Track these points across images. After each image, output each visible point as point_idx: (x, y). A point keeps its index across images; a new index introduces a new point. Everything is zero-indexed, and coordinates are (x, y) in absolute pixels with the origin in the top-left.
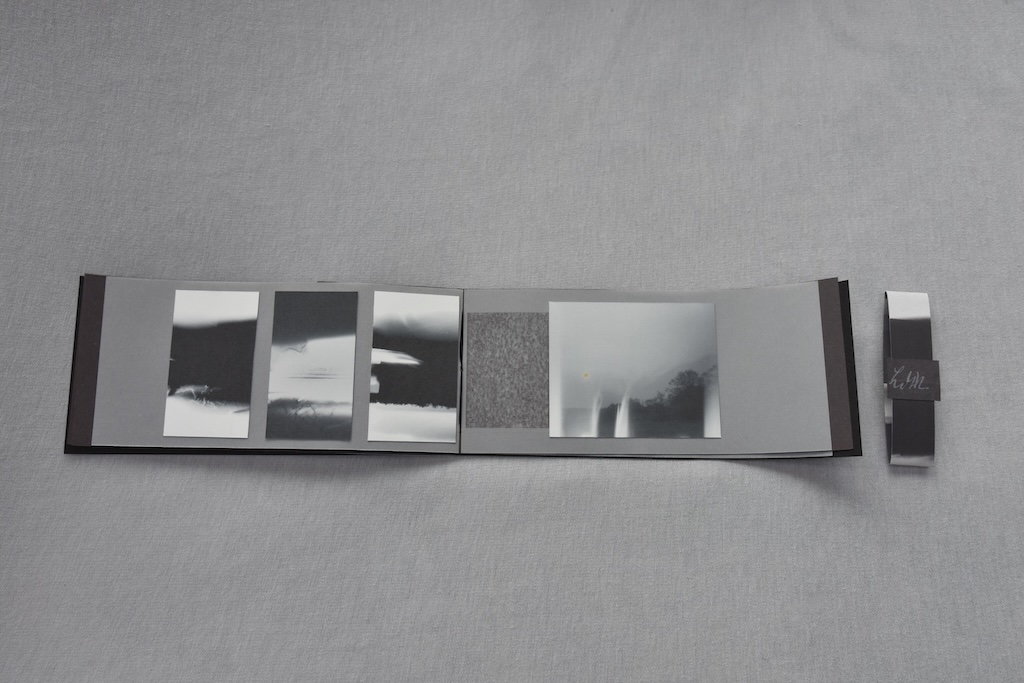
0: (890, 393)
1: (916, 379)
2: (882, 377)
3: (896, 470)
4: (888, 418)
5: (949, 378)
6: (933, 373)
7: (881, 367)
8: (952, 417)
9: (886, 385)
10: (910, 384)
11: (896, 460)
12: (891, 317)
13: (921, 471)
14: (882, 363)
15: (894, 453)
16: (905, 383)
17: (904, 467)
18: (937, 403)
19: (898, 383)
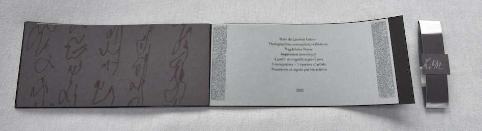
0: (424, 72)
1: (437, 64)
2: (419, 63)
3: (429, 110)
4: (423, 84)
5: (453, 63)
6: (445, 60)
7: (418, 59)
8: (455, 82)
9: (421, 68)
10: (434, 66)
11: (429, 105)
12: (422, 33)
13: (442, 110)
14: (418, 56)
15: (428, 102)
16: (431, 66)
17: (433, 108)
18: (448, 76)
19: (428, 66)
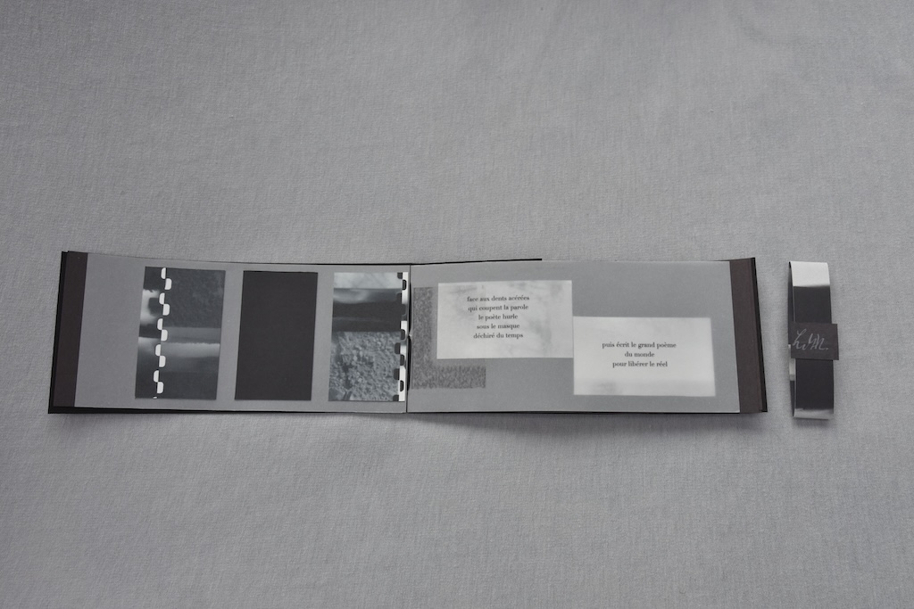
0: (794, 353)
1: (817, 341)
2: (787, 339)
3: (800, 422)
4: (793, 376)
5: (846, 339)
6: (831, 335)
7: (786, 330)
8: (850, 375)
9: (790, 346)
10: (811, 345)
11: (800, 413)
12: (794, 285)
13: (822, 423)
14: (786, 326)
15: (797, 407)
16: (807, 344)
17: (807, 419)
18: (835, 362)
19: (800, 345)
